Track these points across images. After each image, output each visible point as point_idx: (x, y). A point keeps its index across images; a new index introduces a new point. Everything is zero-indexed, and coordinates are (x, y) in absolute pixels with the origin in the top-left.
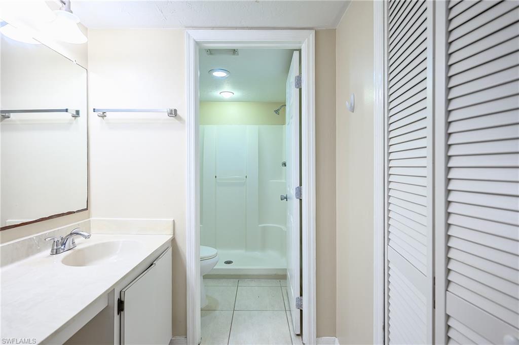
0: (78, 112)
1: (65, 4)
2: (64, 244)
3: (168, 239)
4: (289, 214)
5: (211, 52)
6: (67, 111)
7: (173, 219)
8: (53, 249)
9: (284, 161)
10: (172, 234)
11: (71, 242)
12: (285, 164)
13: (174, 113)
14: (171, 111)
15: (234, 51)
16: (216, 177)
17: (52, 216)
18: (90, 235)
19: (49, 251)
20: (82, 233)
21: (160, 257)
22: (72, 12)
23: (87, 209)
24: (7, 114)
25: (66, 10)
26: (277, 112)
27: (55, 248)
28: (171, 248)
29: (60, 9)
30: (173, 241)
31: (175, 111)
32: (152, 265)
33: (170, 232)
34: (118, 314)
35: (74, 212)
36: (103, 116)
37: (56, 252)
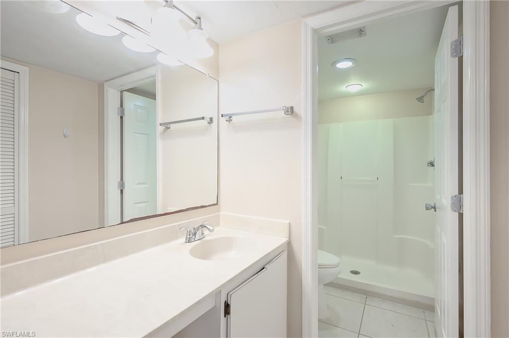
0: (211, 119)
1: (197, 24)
2: (195, 234)
3: (285, 241)
4: (438, 229)
5: (332, 39)
6: (203, 118)
7: (289, 222)
8: (186, 238)
9: (431, 159)
10: (288, 237)
11: (201, 234)
12: (432, 164)
13: (291, 111)
14: (288, 108)
15: (361, 31)
16: (341, 178)
17: (189, 208)
18: (214, 230)
19: (184, 240)
20: (208, 227)
21: (273, 261)
22: (202, 29)
23: (217, 204)
24: (168, 126)
25: (198, 29)
26: (420, 99)
27: (188, 237)
28: (286, 252)
29: (194, 28)
30: (289, 244)
31: (292, 108)
32: (263, 268)
33: (286, 234)
34: (225, 316)
35: (206, 206)
36: (230, 120)
37: (189, 241)
